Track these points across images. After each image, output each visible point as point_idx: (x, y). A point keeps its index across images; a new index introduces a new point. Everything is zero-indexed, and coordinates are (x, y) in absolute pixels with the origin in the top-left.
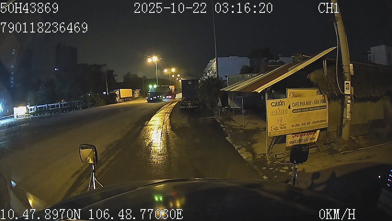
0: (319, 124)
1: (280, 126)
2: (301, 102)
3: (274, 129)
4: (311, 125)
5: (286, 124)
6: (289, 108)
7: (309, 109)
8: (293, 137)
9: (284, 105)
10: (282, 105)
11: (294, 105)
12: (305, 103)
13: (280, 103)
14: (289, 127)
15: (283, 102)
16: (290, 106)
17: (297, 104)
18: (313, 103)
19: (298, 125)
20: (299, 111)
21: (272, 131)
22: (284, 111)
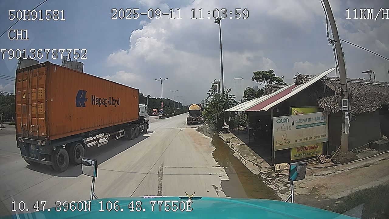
0: (319, 138)
1: (285, 141)
2: (303, 119)
3: (279, 143)
4: (312, 139)
5: (290, 139)
6: (293, 124)
7: (310, 125)
8: (297, 151)
9: (288, 122)
10: (287, 122)
11: (297, 121)
12: (307, 119)
13: (285, 120)
14: (293, 142)
15: (287, 119)
16: (293, 122)
17: (299, 121)
18: (314, 120)
19: (301, 140)
20: (301, 127)
21: (277, 145)
22: (288, 127)
